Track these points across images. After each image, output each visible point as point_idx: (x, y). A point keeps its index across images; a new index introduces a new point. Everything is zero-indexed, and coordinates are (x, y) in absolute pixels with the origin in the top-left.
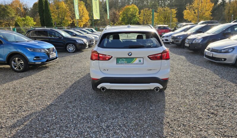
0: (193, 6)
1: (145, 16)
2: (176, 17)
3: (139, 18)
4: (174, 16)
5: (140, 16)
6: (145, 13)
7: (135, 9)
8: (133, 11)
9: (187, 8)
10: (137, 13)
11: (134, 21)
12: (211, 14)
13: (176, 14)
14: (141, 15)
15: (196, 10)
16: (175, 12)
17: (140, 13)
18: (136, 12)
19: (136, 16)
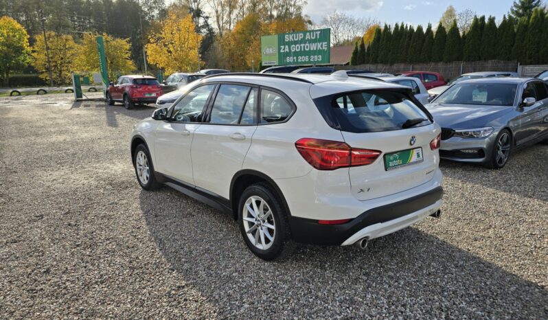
0: (163, 35)
1: (49, 51)
2: (131, 58)
3: (33, 54)
4: (126, 56)
5: (33, 52)
6: (50, 45)
7: (14, 30)
8: (8, 36)
9: (152, 40)
10: (25, 43)
11: (18, 63)
12: (200, 55)
13: (130, 52)
14: (36, 49)
15: (170, 45)
16: (128, 46)
17: (32, 42)
18: (20, 39)
19: (22, 48)
